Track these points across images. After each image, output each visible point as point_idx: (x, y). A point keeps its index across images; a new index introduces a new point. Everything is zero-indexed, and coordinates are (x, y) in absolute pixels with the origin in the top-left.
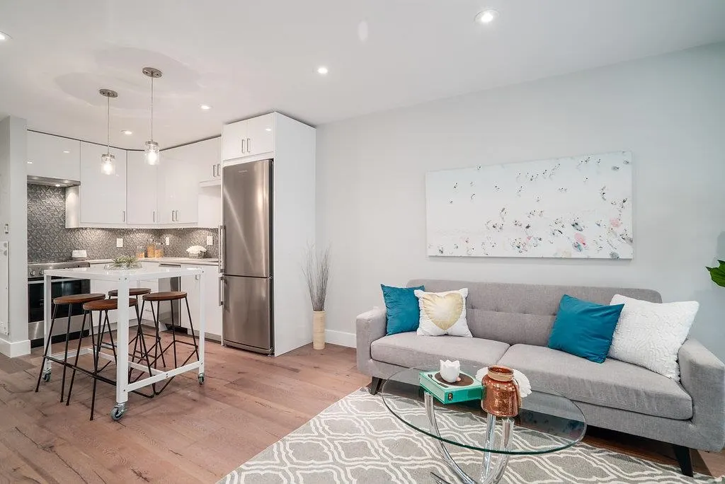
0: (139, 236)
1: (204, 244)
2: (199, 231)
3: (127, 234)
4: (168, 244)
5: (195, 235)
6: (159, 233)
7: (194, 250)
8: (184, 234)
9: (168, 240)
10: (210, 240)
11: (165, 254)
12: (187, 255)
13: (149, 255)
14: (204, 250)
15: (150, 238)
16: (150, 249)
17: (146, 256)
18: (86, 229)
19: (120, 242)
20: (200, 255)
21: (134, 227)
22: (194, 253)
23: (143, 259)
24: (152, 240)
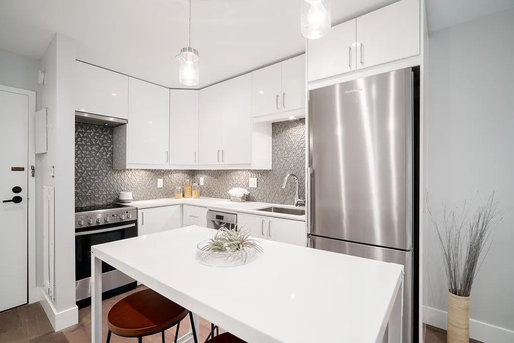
0: (176, 176)
1: (246, 186)
2: (239, 172)
3: (167, 174)
4: (202, 184)
5: (234, 176)
6: (192, 173)
7: (237, 192)
8: (219, 175)
9: (202, 180)
10: (253, 181)
11: (201, 194)
12: (229, 197)
13: (186, 195)
14: (247, 193)
15: (186, 178)
16: (187, 189)
17: (183, 196)
18: (131, 169)
19: (160, 183)
20: (243, 198)
21: (173, 168)
22: (237, 196)
23: (182, 200)
24: (188, 180)
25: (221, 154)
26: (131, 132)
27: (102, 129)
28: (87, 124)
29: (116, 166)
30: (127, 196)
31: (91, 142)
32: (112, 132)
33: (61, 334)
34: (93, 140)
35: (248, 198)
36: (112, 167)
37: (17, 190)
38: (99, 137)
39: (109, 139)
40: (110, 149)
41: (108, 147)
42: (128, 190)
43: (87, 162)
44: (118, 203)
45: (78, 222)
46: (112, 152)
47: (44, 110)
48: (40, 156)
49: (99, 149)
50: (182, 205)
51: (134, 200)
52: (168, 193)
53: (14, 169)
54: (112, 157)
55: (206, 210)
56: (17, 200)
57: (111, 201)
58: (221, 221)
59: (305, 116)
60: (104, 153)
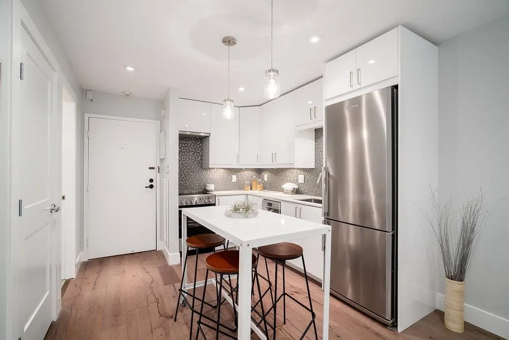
0: (246, 173)
1: (296, 181)
2: (292, 171)
3: (239, 172)
4: (266, 179)
5: (288, 173)
6: (259, 171)
7: (289, 186)
8: (278, 172)
9: (266, 176)
10: (301, 178)
11: (264, 188)
12: (282, 190)
13: (253, 188)
14: (296, 187)
15: (254, 175)
16: (254, 184)
17: (251, 189)
18: (214, 168)
19: (234, 178)
20: (293, 191)
21: (243, 167)
22: (289, 189)
23: (249, 192)
24: (255, 177)
25: (274, 156)
26: (212, 141)
27: (195, 141)
28: (187, 138)
29: (204, 165)
30: (211, 187)
31: (189, 150)
32: (202, 142)
33: (171, 267)
34: (190, 148)
35: (297, 192)
36: (201, 167)
37: (151, 181)
38: (194, 146)
39: (200, 147)
40: (200, 154)
41: (199, 153)
42: (212, 183)
43: (187, 163)
44: (205, 192)
45: (180, 202)
46: (202, 156)
47: (164, 132)
48: (162, 160)
49: (194, 154)
50: (247, 195)
51: (216, 190)
52: (240, 186)
53: (150, 168)
54: (201, 159)
55: (262, 199)
56: (151, 187)
57: (201, 190)
58: (271, 207)
59: (323, 126)
60: (197, 157)
